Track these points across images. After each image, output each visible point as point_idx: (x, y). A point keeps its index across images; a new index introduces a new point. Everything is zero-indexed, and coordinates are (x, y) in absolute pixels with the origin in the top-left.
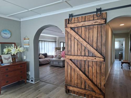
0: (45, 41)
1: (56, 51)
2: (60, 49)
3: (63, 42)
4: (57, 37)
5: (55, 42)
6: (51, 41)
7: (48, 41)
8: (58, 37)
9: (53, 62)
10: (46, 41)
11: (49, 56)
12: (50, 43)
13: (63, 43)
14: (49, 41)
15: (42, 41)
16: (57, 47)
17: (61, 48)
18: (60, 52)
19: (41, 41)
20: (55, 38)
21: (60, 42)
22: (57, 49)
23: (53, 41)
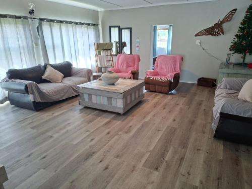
0: (62, 22)
1: (100, 53)
2: (111, 49)
3: (119, 27)
4: (99, 9)
5: (94, 25)
6: (82, 24)
7: (71, 23)
8: (103, 10)
9: (90, 95)
10: (67, 22)
11: (78, 73)
12: (78, 29)
13: (117, 29)
14: (77, 23)
15: (53, 21)
16: (101, 42)
17: (112, 44)
18: (109, 58)
19: (48, 20)
20: (95, 14)
21: (110, 27)
22: (103, 47)
23: (89, 24)
